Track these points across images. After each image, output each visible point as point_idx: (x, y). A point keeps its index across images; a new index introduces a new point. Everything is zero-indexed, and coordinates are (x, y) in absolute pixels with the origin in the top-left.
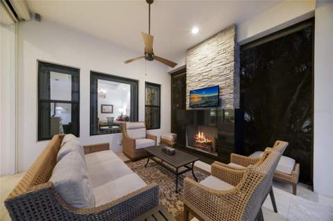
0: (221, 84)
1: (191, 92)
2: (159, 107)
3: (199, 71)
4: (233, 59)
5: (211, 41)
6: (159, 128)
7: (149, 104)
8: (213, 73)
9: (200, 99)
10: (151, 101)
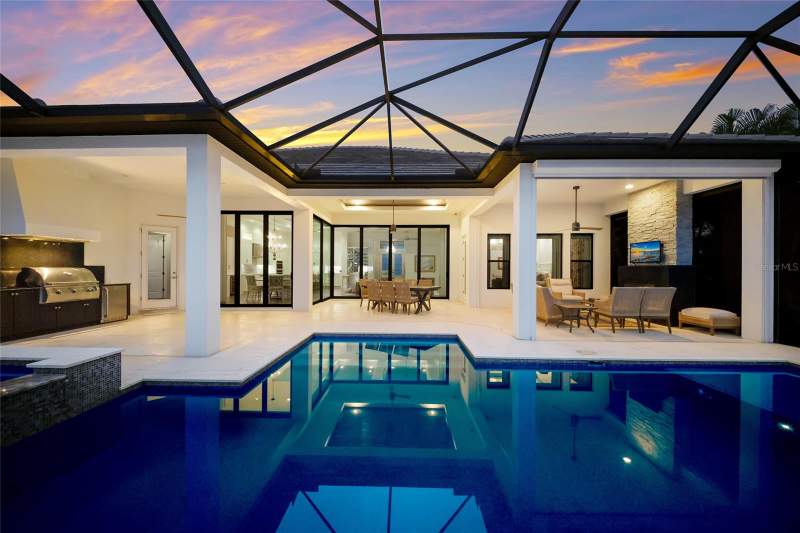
0: (662, 238)
1: (631, 245)
2: (591, 262)
3: (643, 220)
4: (675, 213)
5: (654, 190)
6: (592, 288)
7: (576, 258)
8: (657, 225)
9: (642, 254)
10: (579, 253)
